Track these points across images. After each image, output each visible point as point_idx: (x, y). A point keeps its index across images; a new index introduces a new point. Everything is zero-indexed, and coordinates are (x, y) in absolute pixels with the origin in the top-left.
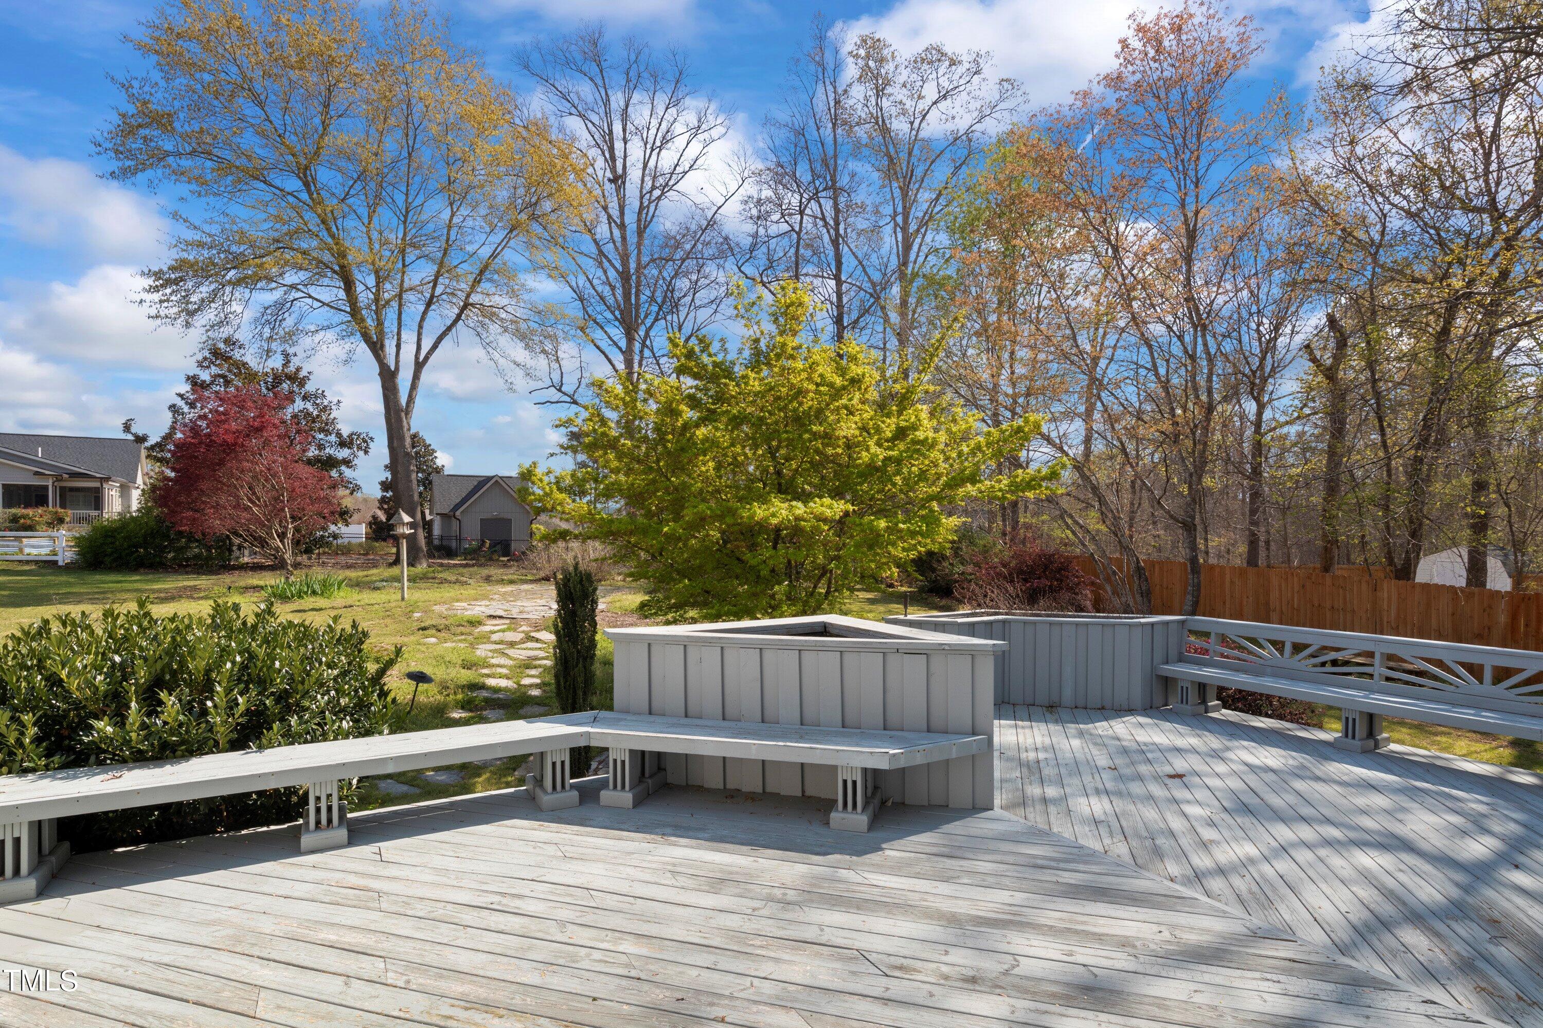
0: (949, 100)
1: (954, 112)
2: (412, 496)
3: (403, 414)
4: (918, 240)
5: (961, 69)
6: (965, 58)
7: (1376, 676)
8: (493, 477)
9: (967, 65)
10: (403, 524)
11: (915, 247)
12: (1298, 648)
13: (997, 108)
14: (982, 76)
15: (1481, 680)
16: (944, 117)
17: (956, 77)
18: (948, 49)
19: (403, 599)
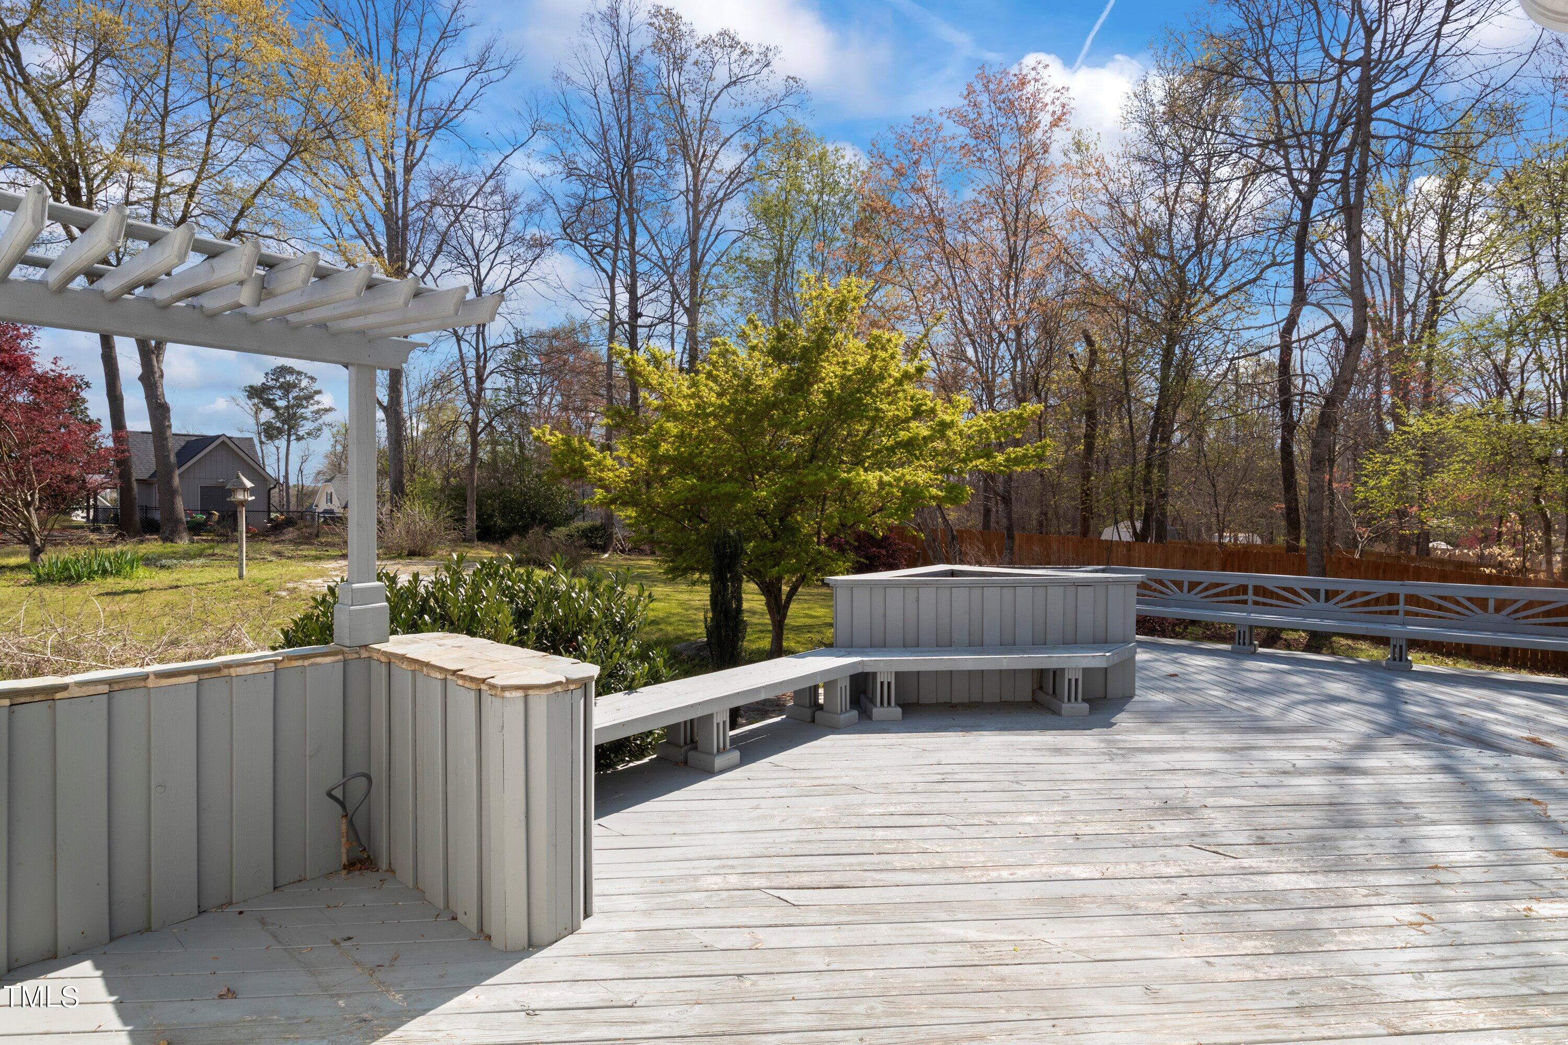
0: (738, 85)
1: (743, 98)
2: (168, 456)
3: (154, 357)
4: (709, 219)
5: (751, 59)
6: (755, 49)
7: (1250, 602)
8: (218, 437)
9: (756, 56)
10: (245, 489)
11: (707, 224)
12: (1193, 585)
13: (782, 103)
14: (770, 68)
15: (1318, 600)
16: (733, 101)
17: (747, 65)
18: (742, 38)
19: (241, 576)
